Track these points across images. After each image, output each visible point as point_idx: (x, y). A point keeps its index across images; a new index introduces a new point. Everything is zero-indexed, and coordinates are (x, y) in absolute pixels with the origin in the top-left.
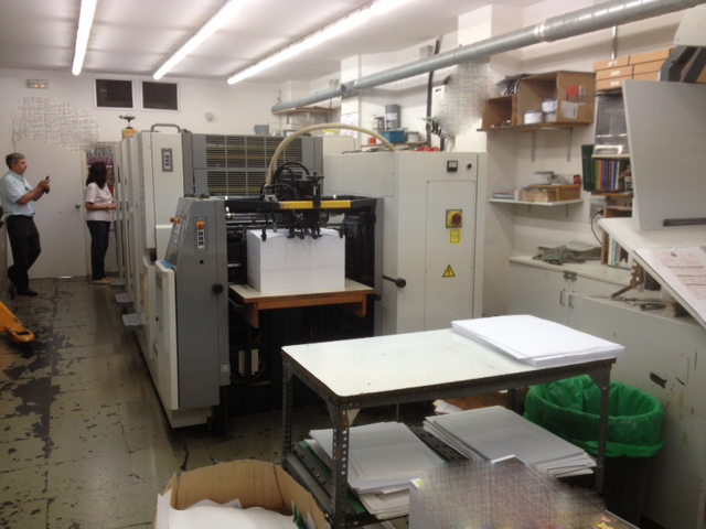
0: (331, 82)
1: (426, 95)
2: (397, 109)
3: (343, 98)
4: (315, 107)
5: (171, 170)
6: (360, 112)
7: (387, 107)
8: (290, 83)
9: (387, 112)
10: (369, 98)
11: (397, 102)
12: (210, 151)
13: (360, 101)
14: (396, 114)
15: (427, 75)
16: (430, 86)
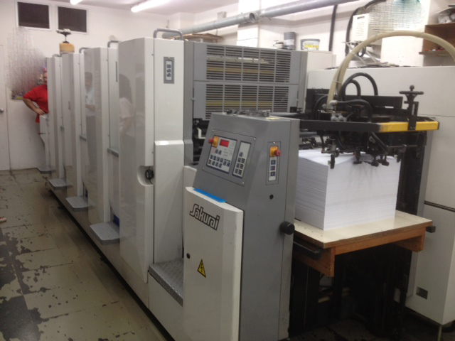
0: (219, 14)
1: (328, 25)
2: (293, 36)
3: (239, 27)
4: (208, 34)
5: (172, 82)
6: (258, 38)
7: (285, 34)
8: (179, 15)
9: (285, 39)
10: (267, 27)
11: (294, 30)
12: (210, 63)
13: (259, 28)
14: (293, 40)
15: (332, 7)
16: (334, 17)
